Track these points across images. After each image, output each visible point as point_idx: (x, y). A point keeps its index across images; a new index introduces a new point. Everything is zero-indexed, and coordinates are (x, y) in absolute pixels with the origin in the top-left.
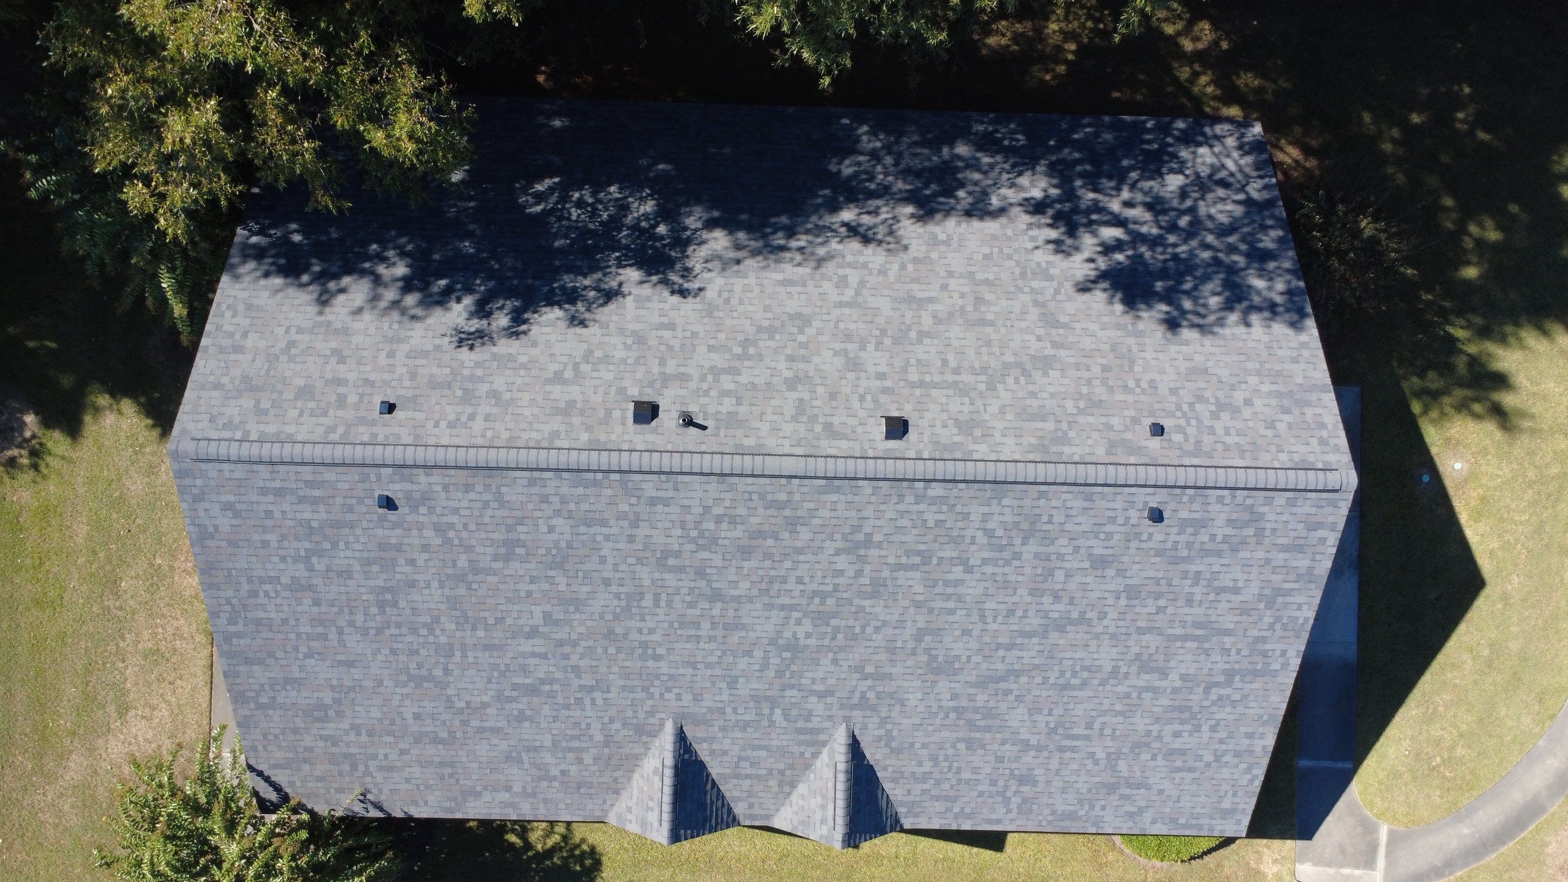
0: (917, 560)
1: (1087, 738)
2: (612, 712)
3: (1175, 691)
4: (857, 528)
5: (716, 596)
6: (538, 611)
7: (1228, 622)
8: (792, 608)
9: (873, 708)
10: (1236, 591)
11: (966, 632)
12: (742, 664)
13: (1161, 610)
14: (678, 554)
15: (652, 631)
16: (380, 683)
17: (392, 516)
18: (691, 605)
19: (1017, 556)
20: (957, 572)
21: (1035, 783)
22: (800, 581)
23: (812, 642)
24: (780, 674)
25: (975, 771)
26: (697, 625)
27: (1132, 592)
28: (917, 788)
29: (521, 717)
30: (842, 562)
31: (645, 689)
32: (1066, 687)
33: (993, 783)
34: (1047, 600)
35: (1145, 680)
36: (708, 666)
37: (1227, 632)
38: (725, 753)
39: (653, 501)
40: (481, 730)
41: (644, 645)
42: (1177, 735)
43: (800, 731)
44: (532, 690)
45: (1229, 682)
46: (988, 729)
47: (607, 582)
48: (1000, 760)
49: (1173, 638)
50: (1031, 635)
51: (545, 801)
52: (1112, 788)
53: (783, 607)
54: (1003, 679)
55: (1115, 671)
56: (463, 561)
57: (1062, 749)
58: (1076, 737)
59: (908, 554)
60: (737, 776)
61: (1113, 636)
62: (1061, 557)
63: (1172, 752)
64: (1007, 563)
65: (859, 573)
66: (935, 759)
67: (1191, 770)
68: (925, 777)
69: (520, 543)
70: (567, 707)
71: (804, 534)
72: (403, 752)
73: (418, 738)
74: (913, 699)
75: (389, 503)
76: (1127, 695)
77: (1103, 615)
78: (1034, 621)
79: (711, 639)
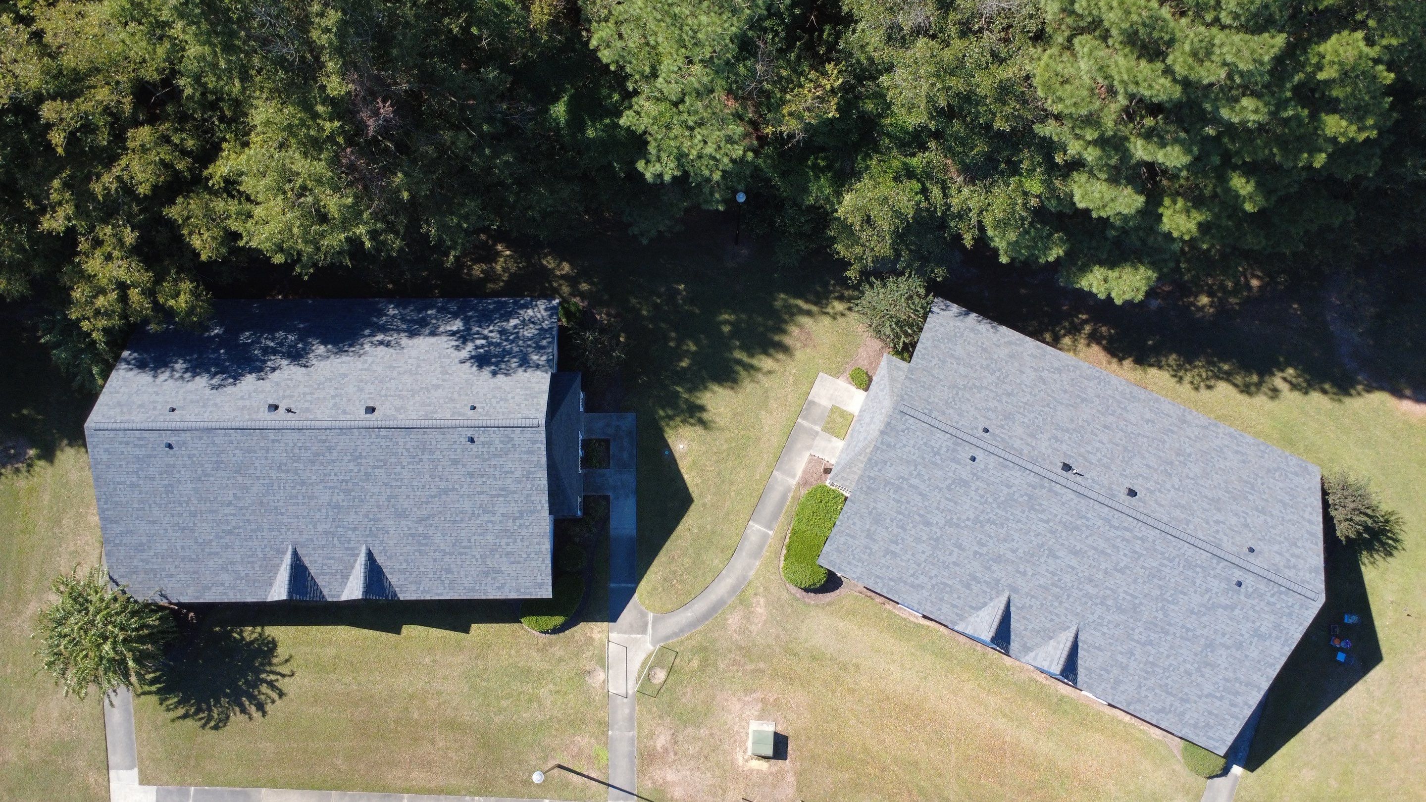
0: (381, 464)
1: (470, 547)
2: (265, 542)
3: (501, 522)
4: (355, 450)
5: (303, 484)
6: (231, 493)
7: (513, 487)
8: (335, 487)
9: (376, 536)
10: (512, 473)
11: (408, 497)
12: (318, 515)
13: (484, 483)
14: (285, 465)
15: (278, 501)
16: (166, 531)
17: (171, 452)
18: (293, 488)
19: (421, 460)
20: (399, 469)
21: (452, 573)
22: (336, 475)
23: (345, 503)
24: (334, 520)
25: (425, 566)
26: (296, 497)
27: (471, 475)
28: (402, 577)
29: (227, 547)
30: (351, 465)
31: (279, 530)
32: (455, 521)
33: (435, 573)
34: (437, 480)
35: (487, 517)
36: (304, 517)
37: (514, 492)
38: (316, 562)
39: (273, 441)
40: (210, 554)
41: (276, 508)
42: (507, 544)
43: (347, 549)
44: (230, 532)
45: (521, 517)
46: (426, 545)
47: (258, 479)
48: (435, 560)
49: (493, 496)
50: (434, 497)
51: (240, 591)
52: (487, 574)
53: (331, 488)
54: (427, 519)
55: (473, 513)
56: (199, 471)
57: (461, 554)
58: (465, 547)
59: (377, 461)
60: (322, 574)
61: (468, 496)
62: (439, 460)
63: (508, 554)
64: (418, 463)
65: (359, 471)
66: (406, 561)
67: (519, 562)
68: (404, 571)
69: (222, 462)
70: (246, 540)
71: (335, 454)
72: (177, 567)
73: (183, 559)
74: (392, 530)
75: (170, 446)
76: (481, 525)
77: (462, 486)
78: (434, 490)
79: (304, 504)
